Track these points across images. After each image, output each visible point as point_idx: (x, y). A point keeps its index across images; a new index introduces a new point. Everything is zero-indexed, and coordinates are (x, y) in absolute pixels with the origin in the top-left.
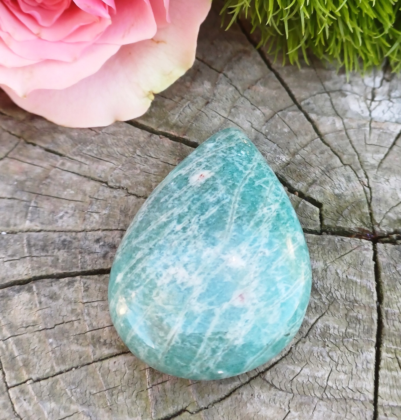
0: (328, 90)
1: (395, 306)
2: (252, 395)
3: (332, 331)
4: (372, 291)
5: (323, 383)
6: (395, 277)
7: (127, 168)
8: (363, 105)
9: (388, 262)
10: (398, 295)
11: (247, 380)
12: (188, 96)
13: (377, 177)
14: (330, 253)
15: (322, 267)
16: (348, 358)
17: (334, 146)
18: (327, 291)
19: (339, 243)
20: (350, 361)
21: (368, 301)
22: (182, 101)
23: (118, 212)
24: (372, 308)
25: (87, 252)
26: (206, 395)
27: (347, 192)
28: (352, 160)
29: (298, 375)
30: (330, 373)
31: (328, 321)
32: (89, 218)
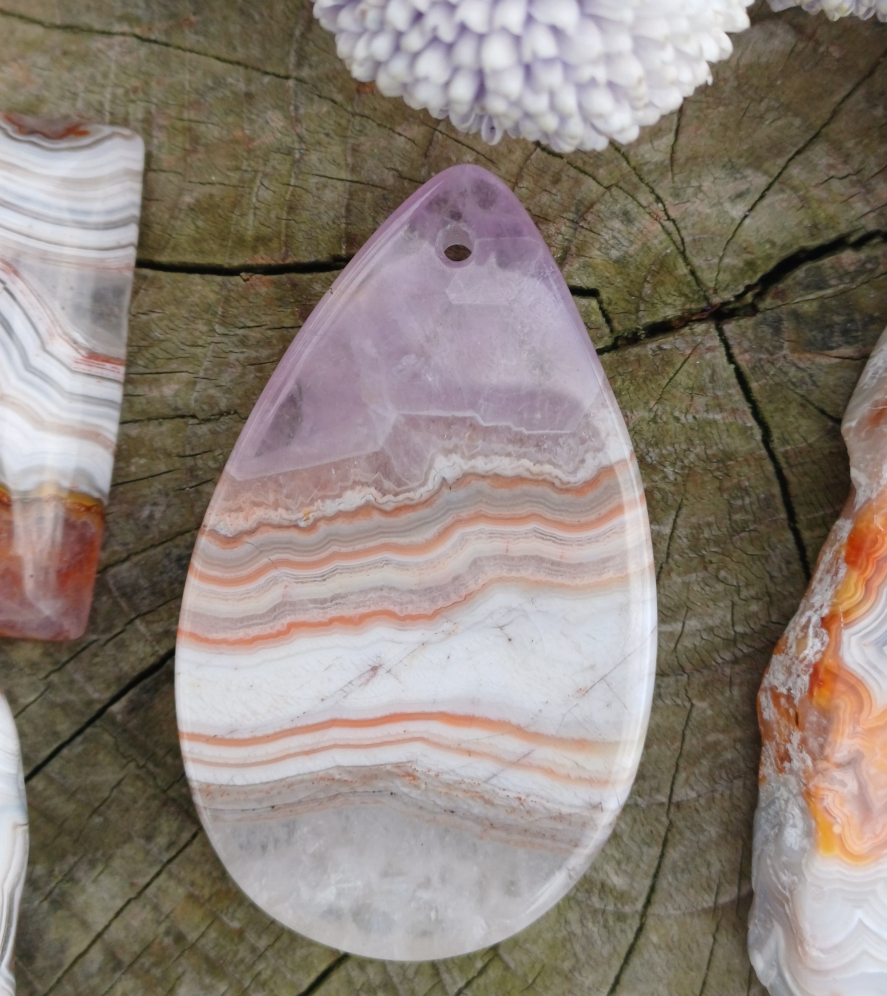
1: (797, 435)
3: (707, 532)
4: (749, 425)
6: (778, 381)
7: (216, 370)
9: (756, 357)
10: (794, 414)
12: (253, 164)
13: (677, 191)
14: (648, 382)
15: (646, 418)
16: (753, 571)
19: (657, 357)
20: (758, 573)
21: (748, 447)
24: (759, 459)
27: (635, 246)
28: (617, 174)
29: (680, 636)
30: (733, 610)
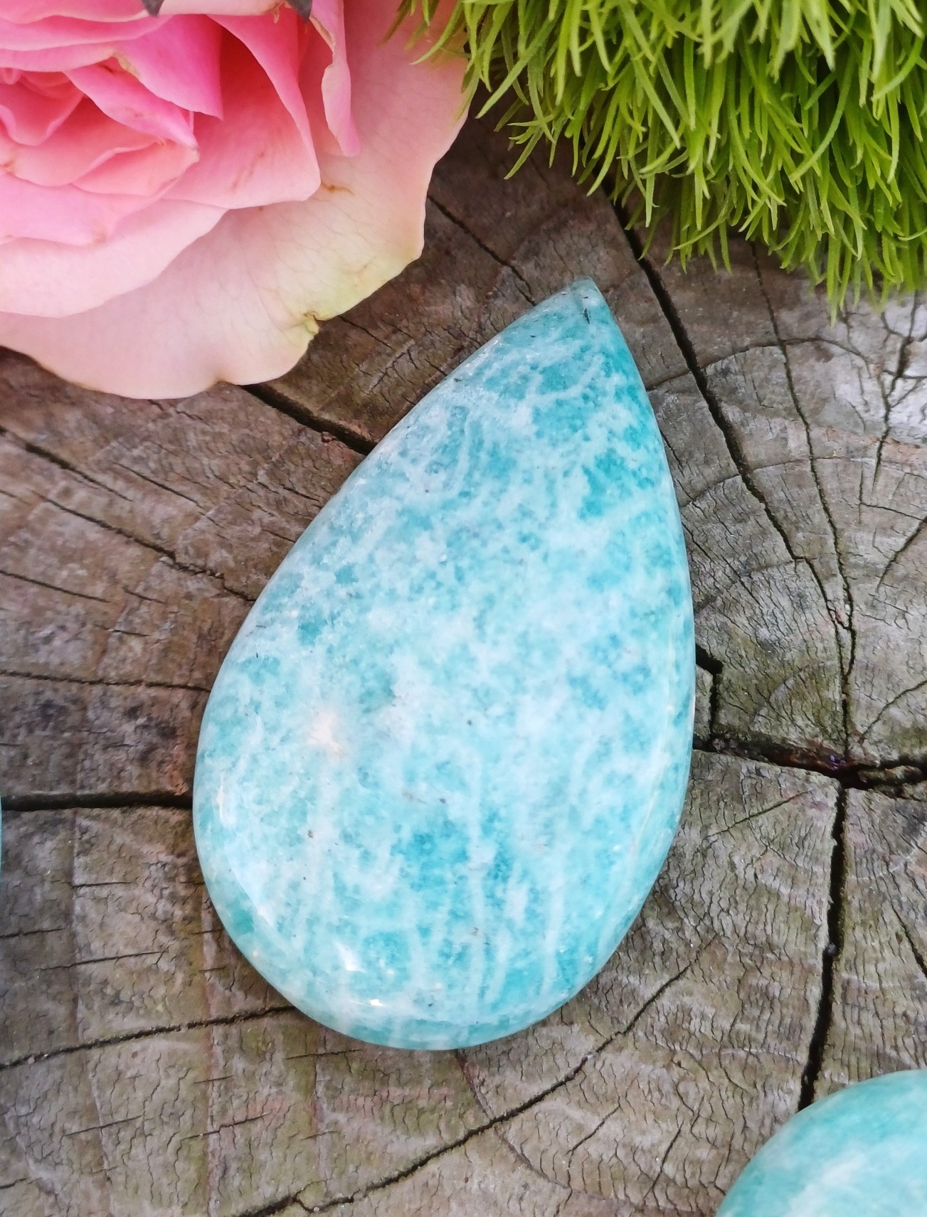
0: (784, 338)
1: (873, 969)
2: (467, 1180)
3: (695, 1024)
4: (817, 922)
5: (651, 1167)
6: (883, 889)
7: (230, 517)
8: (871, 386)
9: (871, 845)
10: (883, 940)
11: (461, 1136)
12: (412, 326)
13: (875, 602)
14: (722, 804)
15: (695, 845)
16: (726, 1105)
17: (776, 504)
18: (701, 912)
19: (749, 781)
20: (731, 1112)
21: (803, 949)
22: (394, 337)
23: (194, 638)
24: (811, 970)
25: (102, 742)
26: (351, 1168)
27: (792, 636)
28: (816, 548)
29: (590, 1136)
30: (674, 1140)
31: (690, 994)
32: (117, 649)
